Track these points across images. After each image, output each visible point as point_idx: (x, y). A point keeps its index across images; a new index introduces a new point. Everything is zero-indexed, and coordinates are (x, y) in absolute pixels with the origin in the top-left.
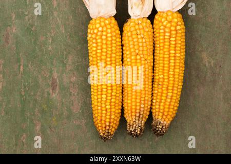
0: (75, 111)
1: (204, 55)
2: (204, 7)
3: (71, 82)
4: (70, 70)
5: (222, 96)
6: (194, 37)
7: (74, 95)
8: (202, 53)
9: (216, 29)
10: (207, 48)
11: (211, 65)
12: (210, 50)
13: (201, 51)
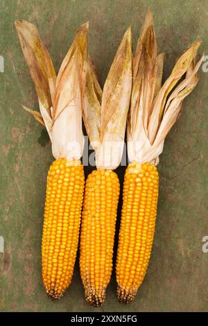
0: (27, 293)
1: (181, 243)
2: (185, 188)
3: (26, 260)
4: (27, 246)
5: (196, 291)
6: (170, 220)
7: (28, 275)
8: (179, 240)
9: (196, 215)
10: (185, 236)
11: (187, 255)
12: (187, 237)
13: (177, 238)
